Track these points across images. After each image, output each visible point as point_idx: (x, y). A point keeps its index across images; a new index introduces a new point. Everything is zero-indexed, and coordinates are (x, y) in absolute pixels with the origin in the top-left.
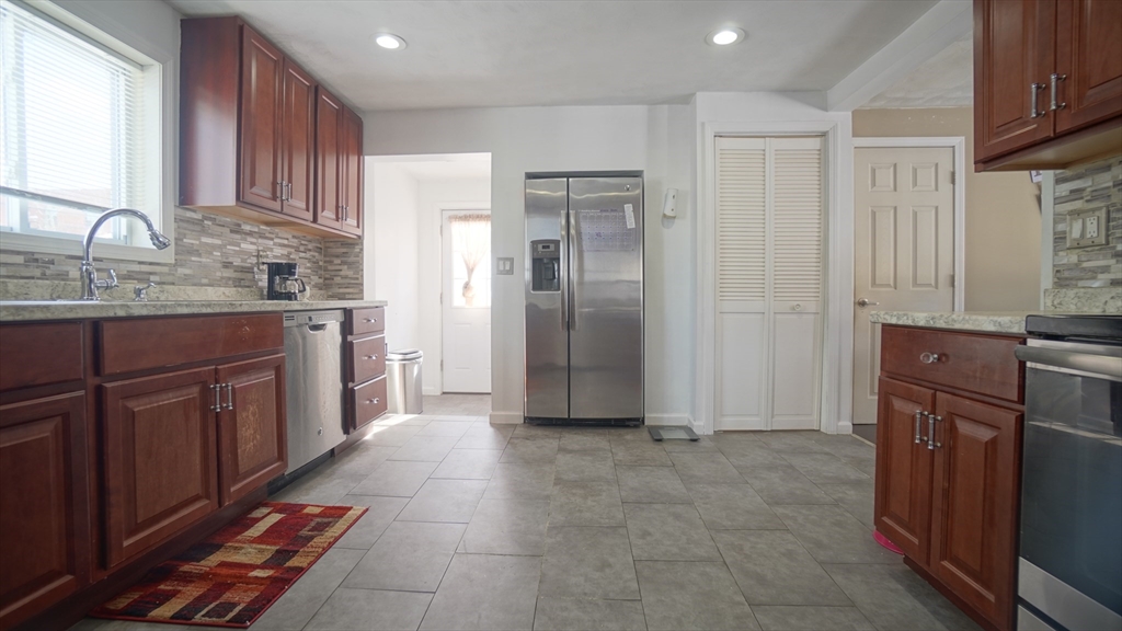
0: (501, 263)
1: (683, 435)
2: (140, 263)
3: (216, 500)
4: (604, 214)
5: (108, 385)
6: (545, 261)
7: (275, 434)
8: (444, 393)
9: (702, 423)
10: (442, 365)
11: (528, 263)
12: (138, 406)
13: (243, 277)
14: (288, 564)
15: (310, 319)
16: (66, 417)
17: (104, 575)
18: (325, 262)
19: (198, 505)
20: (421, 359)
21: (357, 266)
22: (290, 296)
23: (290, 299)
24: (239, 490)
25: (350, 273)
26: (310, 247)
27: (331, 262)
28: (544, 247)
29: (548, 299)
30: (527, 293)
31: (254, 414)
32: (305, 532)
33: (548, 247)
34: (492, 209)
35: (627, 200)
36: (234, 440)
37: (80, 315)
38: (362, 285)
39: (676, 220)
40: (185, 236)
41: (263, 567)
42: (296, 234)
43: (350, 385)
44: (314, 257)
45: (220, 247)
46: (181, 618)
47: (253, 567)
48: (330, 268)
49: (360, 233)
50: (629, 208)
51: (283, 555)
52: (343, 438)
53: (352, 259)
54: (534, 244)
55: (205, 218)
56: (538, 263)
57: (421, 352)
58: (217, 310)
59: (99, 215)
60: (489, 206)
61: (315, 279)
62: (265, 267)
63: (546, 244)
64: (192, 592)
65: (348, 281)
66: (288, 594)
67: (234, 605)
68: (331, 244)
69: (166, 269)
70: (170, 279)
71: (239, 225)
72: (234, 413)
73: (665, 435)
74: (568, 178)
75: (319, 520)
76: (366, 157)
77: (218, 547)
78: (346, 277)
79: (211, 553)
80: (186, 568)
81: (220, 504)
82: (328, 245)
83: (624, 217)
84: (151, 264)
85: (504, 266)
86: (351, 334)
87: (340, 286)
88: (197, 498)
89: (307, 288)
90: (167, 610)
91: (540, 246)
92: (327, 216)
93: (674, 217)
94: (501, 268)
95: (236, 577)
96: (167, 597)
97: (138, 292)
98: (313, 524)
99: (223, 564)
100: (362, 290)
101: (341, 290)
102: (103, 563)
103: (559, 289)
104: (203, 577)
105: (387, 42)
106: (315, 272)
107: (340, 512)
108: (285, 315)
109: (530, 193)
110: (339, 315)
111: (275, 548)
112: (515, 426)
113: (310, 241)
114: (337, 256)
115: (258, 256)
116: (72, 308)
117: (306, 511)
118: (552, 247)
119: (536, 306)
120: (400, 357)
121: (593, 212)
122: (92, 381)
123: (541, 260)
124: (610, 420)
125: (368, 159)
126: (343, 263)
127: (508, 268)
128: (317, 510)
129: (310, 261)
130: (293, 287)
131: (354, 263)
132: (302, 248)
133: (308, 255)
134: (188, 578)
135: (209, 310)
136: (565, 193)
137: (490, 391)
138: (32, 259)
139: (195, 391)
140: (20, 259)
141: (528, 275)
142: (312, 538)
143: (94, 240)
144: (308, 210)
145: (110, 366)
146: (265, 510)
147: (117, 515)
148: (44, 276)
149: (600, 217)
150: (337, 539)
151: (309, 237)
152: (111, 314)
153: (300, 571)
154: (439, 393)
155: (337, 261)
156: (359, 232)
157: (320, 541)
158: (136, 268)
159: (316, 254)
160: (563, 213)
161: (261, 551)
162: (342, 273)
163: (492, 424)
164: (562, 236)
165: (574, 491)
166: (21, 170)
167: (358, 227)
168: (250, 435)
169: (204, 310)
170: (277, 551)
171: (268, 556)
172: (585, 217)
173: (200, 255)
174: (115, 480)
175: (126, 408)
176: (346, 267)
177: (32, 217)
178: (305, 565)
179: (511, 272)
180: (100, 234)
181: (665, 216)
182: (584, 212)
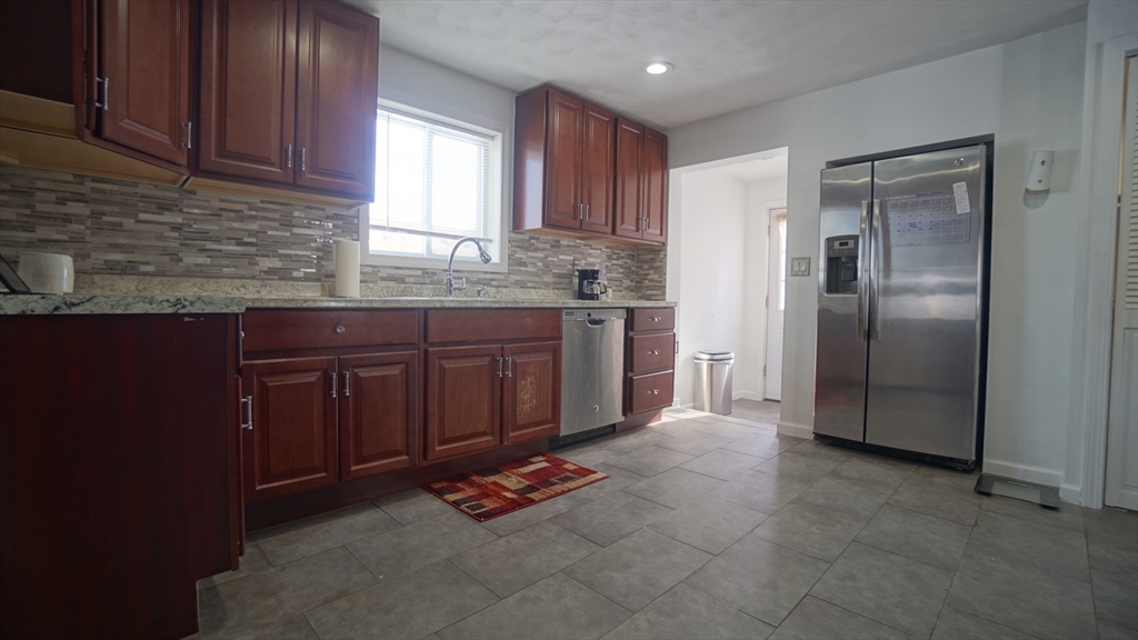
0: (796, 263)
1: (1035, 497)
2: (486, 273)
3: (498, 438)
4: (923, 199)
5: (430, 349)
6: (844, 260)
7: (550, 402)
8: (766, 400)
9: (1078, 488)
10: (765, 370)
11: (822, 263)
12: (448, 365)
13: (561, 280)
14: (529, 495)
15: (589, 315)
16: (407, 364)
17: (426, 464)
18: (637, 267)
19: (485, 439)
20: (732, 361)
21: (661, 271)
22: (593, 297)
23: (593, 299)
24: (517, 436)
25: (656, 277)
26: (622, 255)
27: (641, 267)
28: (841, 244)
29: (843, 303)
30: (820, 296)
31: (532, 384)
32: (554, 480)
33: (846, 244)
34: (787, 208)
35: (958, 178)
36: (514, 399)
37: (415, 305)
38: (665, 287)
39: (1051, 195)
40: (516, 252)
41: (513, 492)
42: (607, 244)
43: (630, 374)
44: (626, 263)
45: (541, 260)
46: (456, 504)
47: (508, 490)
48: (641, 272)
49: (664, 241)
50: (960, 190)
51: (531, 489)
52: (622, 419)
53: (658, 264)
54: (830, 241)
55: (531, 238)
56: (833, 262)
57: (733, 355)
58: (504, 305)
59: (457, 241)
60: (785, 204)
61: (627, 283)
62: (577, 273)
63: (844, 240)
64: (470, 492)
65: (653, 283)
66: (516, 513)
67: (484, 507)
68: (642, 252)
69: (502, 277)
70: (505, 283)
71: (558, 241)
72: (514, 379)
73: (997, 489)
74: (873, 161)
75: (568, 474)
76: (671, 171)
77: (498, 472)
78: (652, 280)
79: (493, 475)
80: (475, 478)
81: (501, 442)
82: (640, 252)
83: (952, 200)
84: (492, 273)
85: (799, 266)
86: (632, 330)
87: (648, 288)
88: (484, 434)
89: (610, 290)
90: (452, 497)
91: (837, 245)
92: (627, 227)
93: (1047, 192)
94: (796, 269)
95: (494, 491)
96: (459, 490)
97: (479, 292)
98: (563, 475)
99: (495, 483)
100: (664, 292)
101: (648, 292)
102: (425, 458)
103: (856, 293)
104: (479, 486)
105: (657, 69)
106: (627, 276)
107: (587, 472)
108: (564, 311)
109: (826, 184)
110: (623, 313)
111: (528, 483)
112: (801, 440)
113: (623, 250)
114: (646, 262)
115: (574, 265)
116: (411, 301)
117: (565, 466)
118: (851, 244)
119: (828, 311)
120: (707, 357)
121: (904, 198)
122: (423, 346)
123: (838, 258)
124: (925, 455)
125: (672, 172)
126: (651, 268)
127: (803, 268)
128: (572, 467)
129: (622, 266)
130: (597, 290)
131: (659, 268)
132: (614, 256)
133: (620, 262)
134: (472, 484)
135: (497, 305)
136: (869, 179)
137: (779, 399)
138: (425, 272)
139: (486, 361)
140: (420, 273)
141: (822, 276)
142: (556, 484)
143: (454, 259)
144: (607, 225)
145: (432, 338)
146: (541, 458)
147: (434, 430)
148: (431, 283)
149: (915, 204)
150: (570, 490)
151: (623, 247)
152: (432, 306)
153: (532, 502)
154: (760, 399)
155: (646, 267)
156: (662, 239)
157: (558, 488)
158: (483, 276)
159: (629, 261)
160: (864, 203)
161: (519, 482)
162: (650, 277)
163: (778, 435)
164: (862, 231)
165: (806, 514)
166: (428, 219)
167: (661, 235)
168: (527, 398)
169: (494, 305)
170: (528, 486)
171: (521, 486)
172: (895, 206)
173: (526, 266)
174: (434, 408)
175: (440, 365)
176: (652, 272)
177: (433, 247)
178: (537, 499)
179: (808, 272)
180: (456, 254)
181: (1027, 191)
182: (892, 199)
